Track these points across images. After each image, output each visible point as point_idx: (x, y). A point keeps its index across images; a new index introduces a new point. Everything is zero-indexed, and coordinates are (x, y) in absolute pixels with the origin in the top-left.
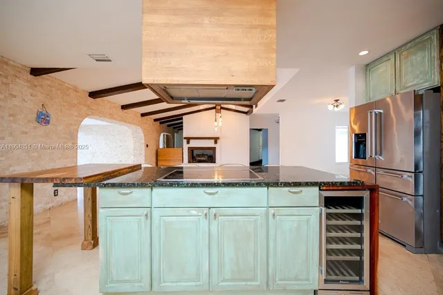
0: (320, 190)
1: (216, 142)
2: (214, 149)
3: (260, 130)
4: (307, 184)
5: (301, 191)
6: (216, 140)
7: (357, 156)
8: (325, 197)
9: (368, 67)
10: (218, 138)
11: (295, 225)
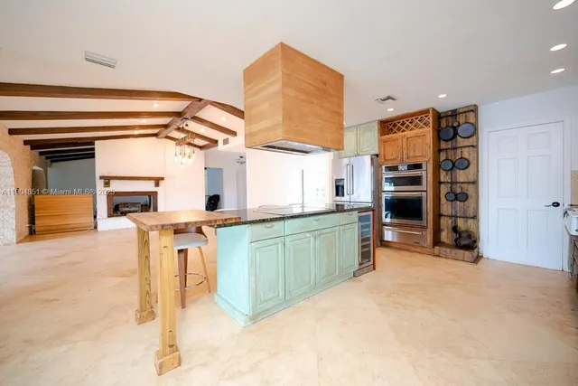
0: (358, 212)
1: (157, 185)
2: (154, 194)
5: (352, 214)
6: (158, 181)
7: (338, 195)
10: (163, 179)
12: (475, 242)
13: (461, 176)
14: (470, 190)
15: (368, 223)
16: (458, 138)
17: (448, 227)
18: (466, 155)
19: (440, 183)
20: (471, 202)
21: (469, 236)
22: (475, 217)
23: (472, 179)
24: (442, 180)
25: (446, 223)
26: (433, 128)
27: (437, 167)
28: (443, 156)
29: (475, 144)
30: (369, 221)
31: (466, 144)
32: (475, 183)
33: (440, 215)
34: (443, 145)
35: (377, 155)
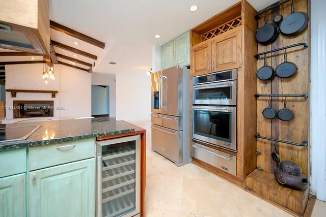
0: (97, 140)
1: (54, 96)
2: (51, 103)
3: (105, 87)
4: (80, 138)
5: (75, 146)
6: (54, 94)
7: (155, 107)
8: (102, 146)
9: (163, 48)
10: (57, 92)
11: (67, 182)
12: (305, 181)
13: (284, 88)
14: (298, 108)
15: (132, 152)
16: (281, 38)
17: (266, 151)
18: (291, 58)
19: (257, 96)
20: (299, 123)
21: (296, 173)
22: (305, 144)
23: (300, 92)
24: (259, 92)
25: (263, 147)
26: (246, 26)
27: (253, 77)
28: (260, 64)
29: (306, 42)
30: (134, 148)
31: (292, 44)
32: (306, 97)
33: (256, 136)
34: (261, 49)
35: (189, 67)
